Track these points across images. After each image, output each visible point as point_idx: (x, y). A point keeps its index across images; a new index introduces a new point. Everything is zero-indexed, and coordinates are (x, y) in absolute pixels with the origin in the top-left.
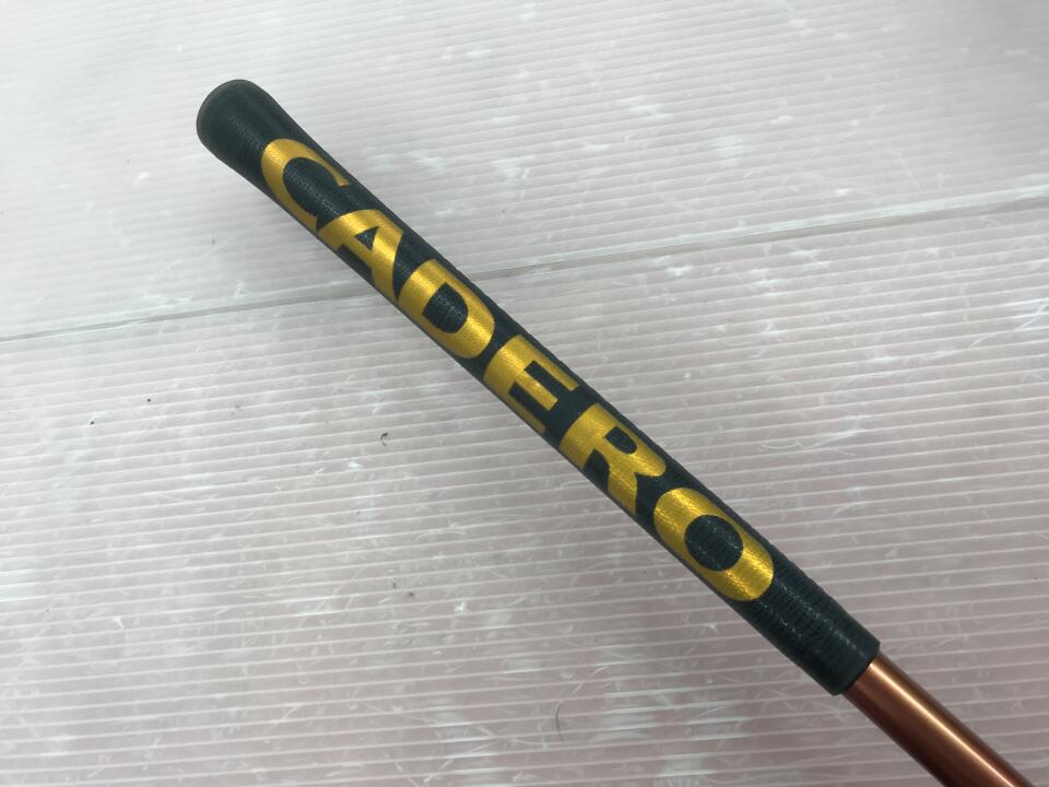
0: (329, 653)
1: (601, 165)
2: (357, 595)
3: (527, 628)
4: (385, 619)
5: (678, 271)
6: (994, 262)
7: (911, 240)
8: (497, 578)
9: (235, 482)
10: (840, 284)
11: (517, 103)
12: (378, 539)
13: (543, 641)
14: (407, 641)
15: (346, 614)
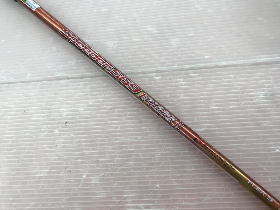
0: (45, 188)
1: (137, 45)
2: (54, 170)
3: (104, 183)
4: (62, 178)
5: (157, 78)
6: (249, 80)
7: (226, 72)
8: (96, 168)
9: (22, 134)
10: (204, 84)
11: (115, 25)
12: (62, 154)
13: (108, 188)
14: (68, 185)
15: (51, 176)
